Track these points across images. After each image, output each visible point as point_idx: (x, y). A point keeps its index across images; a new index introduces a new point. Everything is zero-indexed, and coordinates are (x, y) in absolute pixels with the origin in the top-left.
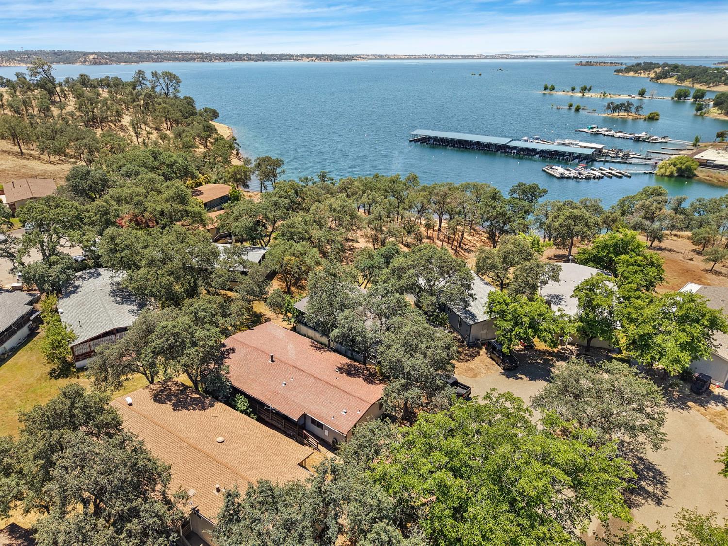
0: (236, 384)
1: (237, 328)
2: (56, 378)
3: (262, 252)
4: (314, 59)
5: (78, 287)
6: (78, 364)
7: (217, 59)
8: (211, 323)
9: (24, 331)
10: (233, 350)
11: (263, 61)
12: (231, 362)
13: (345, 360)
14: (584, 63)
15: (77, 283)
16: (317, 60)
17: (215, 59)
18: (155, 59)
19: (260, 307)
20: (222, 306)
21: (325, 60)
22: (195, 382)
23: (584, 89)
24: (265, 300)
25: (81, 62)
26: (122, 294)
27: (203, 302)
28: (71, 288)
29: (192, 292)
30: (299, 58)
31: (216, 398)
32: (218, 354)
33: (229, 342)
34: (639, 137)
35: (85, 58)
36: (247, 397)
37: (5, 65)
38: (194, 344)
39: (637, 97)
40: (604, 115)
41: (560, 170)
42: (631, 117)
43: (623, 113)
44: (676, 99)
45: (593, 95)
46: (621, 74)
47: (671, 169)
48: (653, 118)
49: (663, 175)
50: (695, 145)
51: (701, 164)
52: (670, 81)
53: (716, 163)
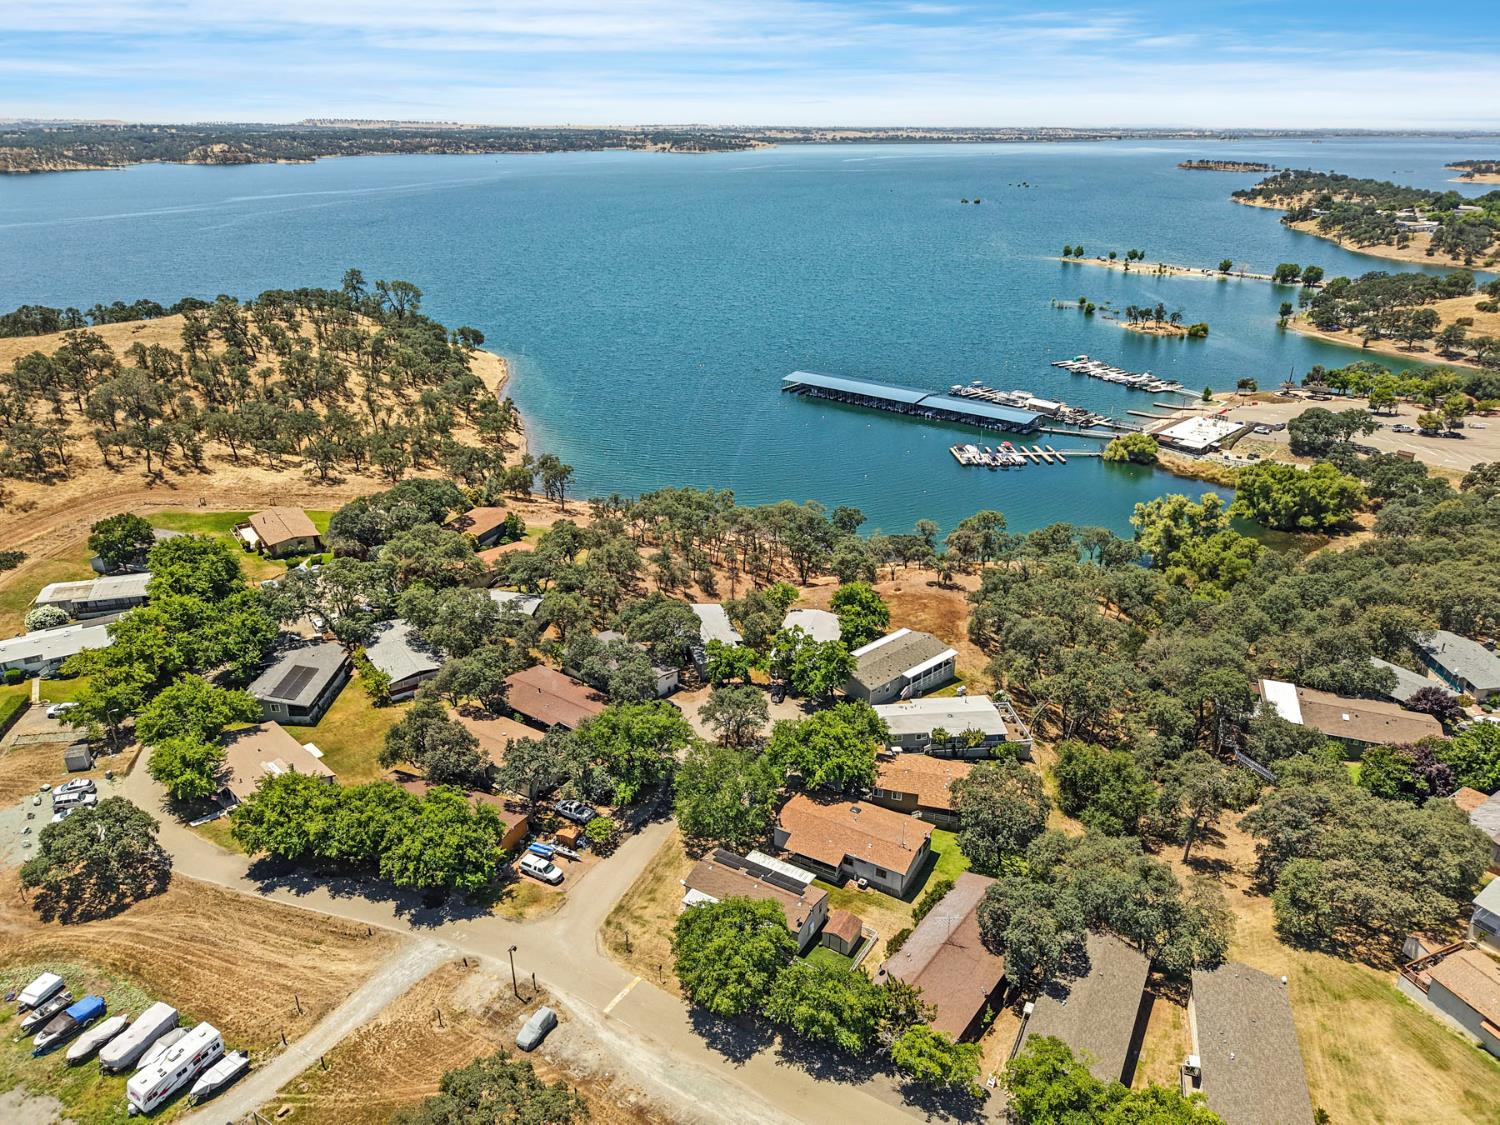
0: (514, 707)
1: (515, 670)
2: (379, 707)
3: (538, 601)
4: (667, 145)
5: (378, 638)
6: (393, 698)
7: (471, 148)
8: (496, 666)
9: (343, 674)
10: (511, 685)
11: (565, 150)
12: (511, 692)
13: (594, 691)
14: (1194, 164)
15: (377, 634)
16: (673, 150)
17: (468, 148)
18: (344, 148)
19: (534, 653)
20: (502, 654)
21: (689, 149)
22: (485, 705)
23: (1133, 256)
24: (538, 647)
25: (195, 158)
26: (416, 643)
27: (488, 651)
28: (372, 639)
29: (477, 643)
30: (637, 143)
31: (502, 715)
32: (500, 688)
33: (508, 680)
34: (1135, 383)
35: (205, 151)
36: (521, 714)
37: (47, 168)
38: (486, 680)
39: (1217, 275)
40: (1124, 325)
41: (972, 452)
42: (1161, 332)
43: (1151, 323)
44: (1278, 281)
45: (1143, 269)
46: (1242, 201)
47: (1122, 451)
48: (1197, 335)
49: (1111, 461)
50: (1206, 399)
51: (1163, 444)
52: (1310, 226)
53: (1183, 443)
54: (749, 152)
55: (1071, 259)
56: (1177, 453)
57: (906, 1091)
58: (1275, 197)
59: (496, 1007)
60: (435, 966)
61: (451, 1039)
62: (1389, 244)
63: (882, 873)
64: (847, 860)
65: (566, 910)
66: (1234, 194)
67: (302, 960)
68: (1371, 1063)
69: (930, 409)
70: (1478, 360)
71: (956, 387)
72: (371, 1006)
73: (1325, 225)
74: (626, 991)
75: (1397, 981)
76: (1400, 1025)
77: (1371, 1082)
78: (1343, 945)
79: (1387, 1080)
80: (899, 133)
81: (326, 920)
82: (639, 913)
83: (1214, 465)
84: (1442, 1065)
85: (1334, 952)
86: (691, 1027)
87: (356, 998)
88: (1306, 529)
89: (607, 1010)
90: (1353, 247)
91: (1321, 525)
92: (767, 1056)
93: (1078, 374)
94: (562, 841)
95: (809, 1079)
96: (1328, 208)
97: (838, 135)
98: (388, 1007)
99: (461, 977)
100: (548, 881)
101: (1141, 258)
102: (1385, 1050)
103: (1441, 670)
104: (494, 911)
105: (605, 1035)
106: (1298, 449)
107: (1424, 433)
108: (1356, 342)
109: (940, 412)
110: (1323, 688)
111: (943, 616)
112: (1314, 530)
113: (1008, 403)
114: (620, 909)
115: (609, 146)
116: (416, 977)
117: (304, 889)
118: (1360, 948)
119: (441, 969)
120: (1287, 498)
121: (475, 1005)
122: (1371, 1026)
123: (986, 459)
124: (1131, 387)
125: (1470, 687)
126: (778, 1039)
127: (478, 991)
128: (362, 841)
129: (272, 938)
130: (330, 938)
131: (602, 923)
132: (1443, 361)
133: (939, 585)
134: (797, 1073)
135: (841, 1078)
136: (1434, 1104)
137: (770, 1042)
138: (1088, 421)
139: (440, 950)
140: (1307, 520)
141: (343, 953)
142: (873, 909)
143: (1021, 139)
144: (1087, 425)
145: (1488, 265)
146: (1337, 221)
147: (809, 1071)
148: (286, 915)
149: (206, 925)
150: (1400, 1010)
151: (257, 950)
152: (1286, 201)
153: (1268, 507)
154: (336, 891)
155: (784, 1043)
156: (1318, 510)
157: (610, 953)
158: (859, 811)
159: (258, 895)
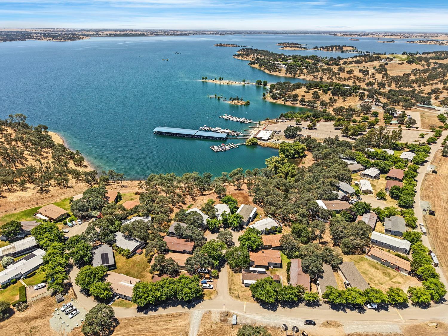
0: (169, 249)
2: (129, 258)
3: (150, 218)
4: (51, 39)
5: (116, 240)
6: (131, 255)
14: (218, 44)
15: (114, 238)
16: (54, 40)
21: (60, 40)
23: (220, 79)
26: (128, 238)
28: (114, 240)
30: (38, 37)
31: (168, 252)
39: (242, 84)
40: (229, 102)
41: (216, 148)
42: (239, 104)
43: (236, 102)
44: (257, 85)
45: (224, 82)
46: (236, 57)
47: (250, 143)
48: (247, 104)
49: (248, 145)
50: (259, 124)
51: (258, 139)
52: (256, 66)
53: (263, 139)
54: (81, 40)
55: (204, 80)
56: (262, 141)
57: (306, 305)
58: (244, 57)
59: (222, 319)
60: (202, 316)
61: (218, 329)
62: (277, 71)
63: (276, 264)
64: (268, 263)
65: (219, 294)
66: (234, 55)
67: (170, 325)
68: (368, 272)
69: (198, 136)
70: (309, 105)
71: (201, 128)
72: (196, 330)
73: (260, 66)
74: (245, 306)
75: (364, 256)
76: (369, 264)
77: (370, 276)
78: (354, 252)
79: (372, 274)
80: (127, 32)
81: (168, 315)
82: (234, 289)
83: (271, 143)
84: (378, 269)
85: (353, 254)
86: (262, 308)
87: (191, 329)
88: (297, 158)
89: (244, 311)
90: (268, 72)
91: (300, 156)
92: (279, 308)
93: (227, 120)
94: (207, 278)
95: (289, 309)
96: (259, 61)
97: (108, 33)
98: (200, 328)
99: (209, 316)
100: (211, 288)
101: (222, 79)
102: (369, 269)
103: (342, 190)
104: (204, 299)
105: (248, 316)
106: (287, 137)
107: (309, 129)
108: (283, 103)
109: (201, 136)
110: (326, 200)
111: (244, 198)
112: (298, 157)
113: (216, 132)
114: (230, 289)
115: (28, 38)
116: (200, 319)
117: (155, 310)
118: (357, 252)
119: (204, 316)
120: (292, 151)
121: (218, 320)
122: (365, 266)
123: (220, 149)
124: (241, 122)
125: (348, 193)
126: (279, 304)
127: (216, 317)
128: (172, 294)
129: (158, 323)
130: (172, 318)
131: (229, 294)
132: (301, 106)
133: (237, 189)
134: (286, 309)
135: (295, 307)
136: (380, 276)
137: (278, 305)
138: (237, 134)
139: (200, 312)
140: (297, 156)
141: (179, 320)
142: (277, 272)
143: (165, 34)
144: (237, 136)
145: (298, 76)
146: (263, 65)
147: (288, 308)
148: (157, 317)
149: (139, 327)
150: (367, 261)
151: (158, 328)
152: (247, 58)
153: (288, 154)
154: (164, 308)
155: (280, 304)
156: (298, 153)
157: (236, 299)
158: (263, 252)
159: (145, 315)
